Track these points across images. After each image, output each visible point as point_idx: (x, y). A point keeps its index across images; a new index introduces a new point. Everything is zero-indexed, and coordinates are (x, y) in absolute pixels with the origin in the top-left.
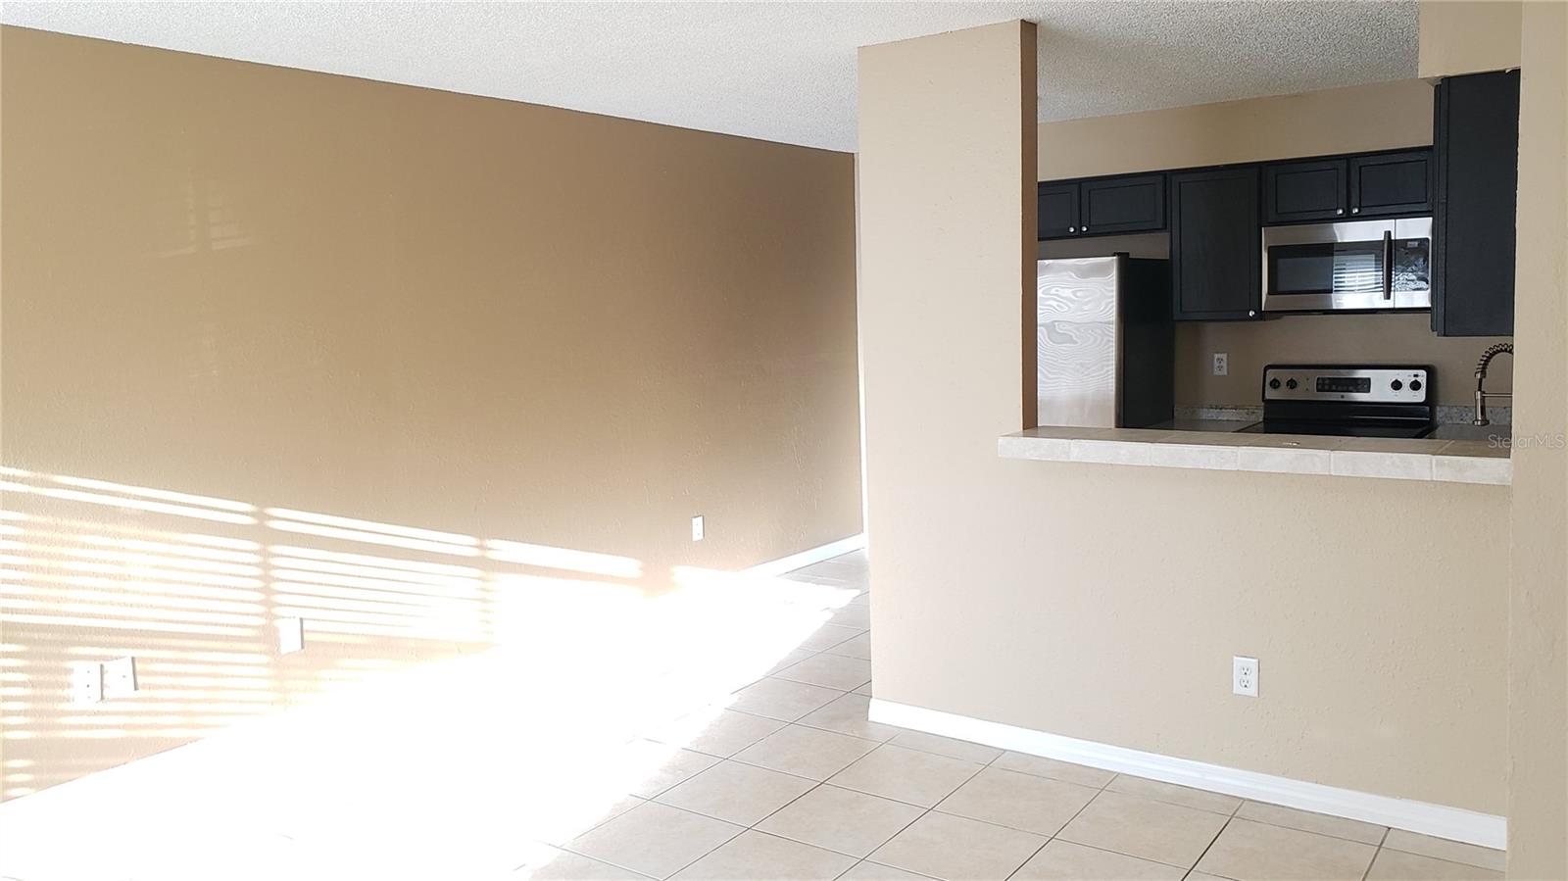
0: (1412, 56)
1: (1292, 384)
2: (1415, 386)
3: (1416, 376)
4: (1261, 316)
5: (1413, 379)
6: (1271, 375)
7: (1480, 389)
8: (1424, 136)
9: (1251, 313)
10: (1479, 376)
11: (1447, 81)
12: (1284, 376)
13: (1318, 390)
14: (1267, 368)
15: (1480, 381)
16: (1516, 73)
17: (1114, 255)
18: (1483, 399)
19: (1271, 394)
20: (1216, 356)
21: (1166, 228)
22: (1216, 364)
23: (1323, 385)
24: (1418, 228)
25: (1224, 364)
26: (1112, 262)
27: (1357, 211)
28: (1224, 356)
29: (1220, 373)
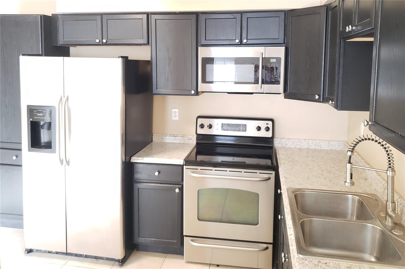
1: (210, 126)
2: (267, 129)
3: (267, 124)
5: (266, 126)
6: (200, 121)
9: (193, 92)
12: (206, 122)
13: (222, 130)
14: (199, 117)
17: (120, 57)
19: (200, 131)
20: (174, 110)
21: (149, 44)
22: (173, 114)
23: (225, 127)
25: (177, 114)
27: (245, 41)
28: (177, 110)
29: (175, 119)
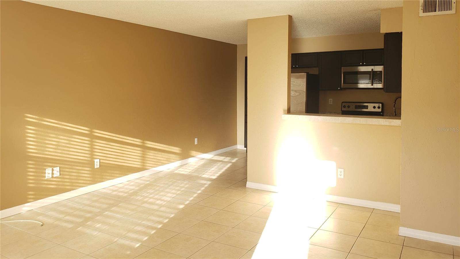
0: (378, 27)
1: (349, 107)
2: (379, 108)
3: (379, 105)
4: (341, 89)
5: (378, 106)
6: (343, 104)
7: (394, 107)
8: (381, 46)
9: (339, 88)
10: (394, 104)
11: (386, 34)
12: (347, 105)
13: (355, 108)
14: (343, 102)
15: (394, 105)
16: (401, 33)
17: (305, 73)
18: (395, 109)
19: (343, 109)
20: (330, 99)
21: (318, 67)
22: (330, 101)
23: (357, 107)
24: (379, 68)
25: (332, 101)
26: (305, 74)
27: (365, 64)
28: (332, 99)
29: (331, 104)
